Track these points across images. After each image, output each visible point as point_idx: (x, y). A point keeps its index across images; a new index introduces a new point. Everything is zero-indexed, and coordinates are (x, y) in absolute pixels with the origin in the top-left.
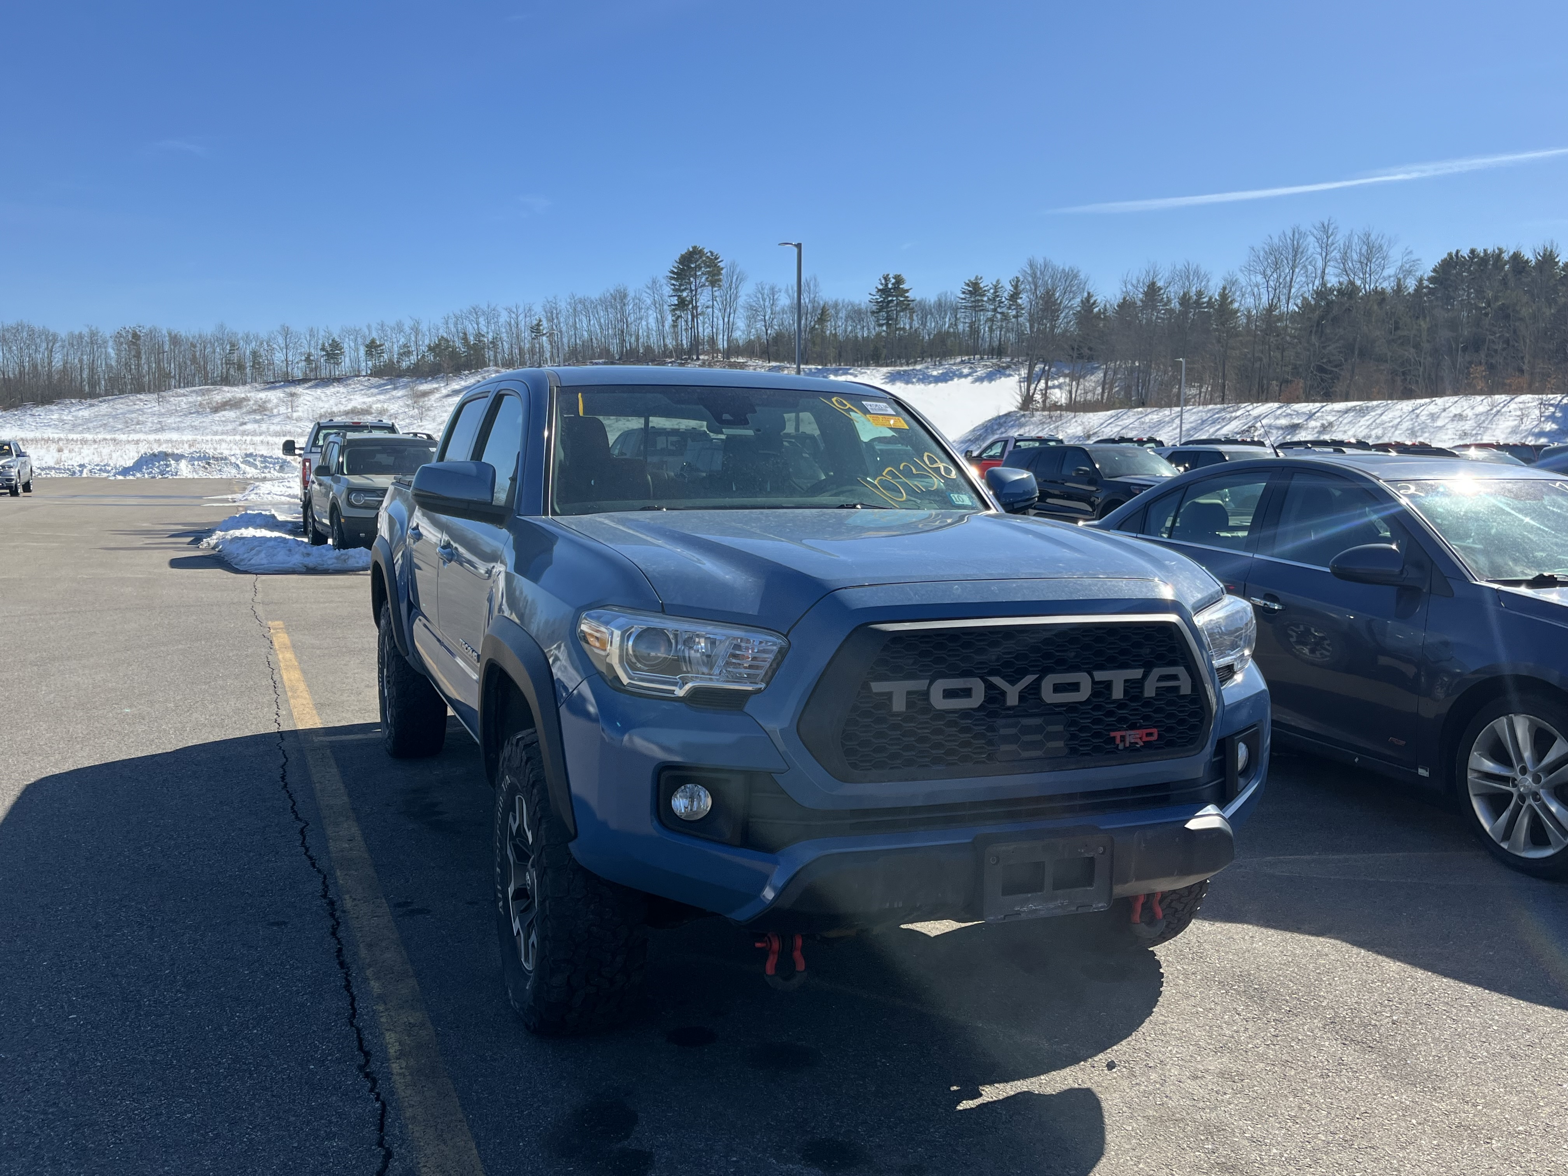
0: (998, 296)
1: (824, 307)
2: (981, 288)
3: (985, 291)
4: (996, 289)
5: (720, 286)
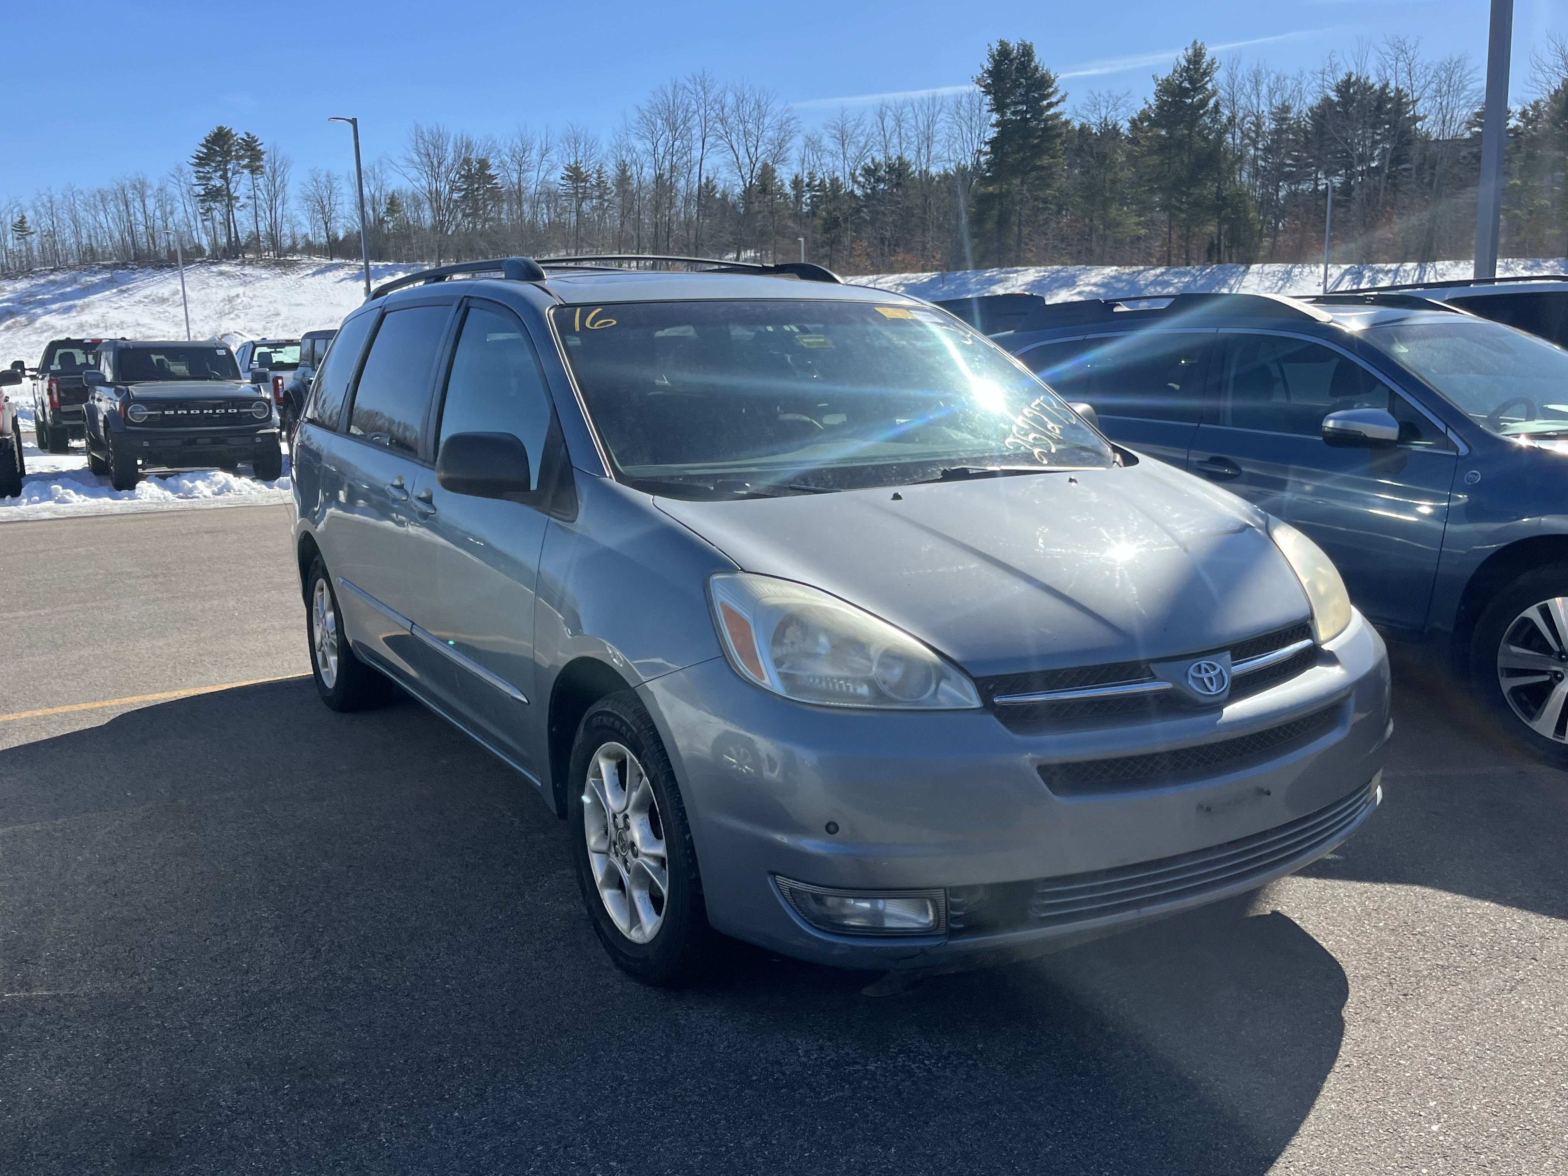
0: (602, 182)
1: (393, 195)
2: (582, 173)
3: (587, 176)
4: (599, 174)
5: (262, 173)
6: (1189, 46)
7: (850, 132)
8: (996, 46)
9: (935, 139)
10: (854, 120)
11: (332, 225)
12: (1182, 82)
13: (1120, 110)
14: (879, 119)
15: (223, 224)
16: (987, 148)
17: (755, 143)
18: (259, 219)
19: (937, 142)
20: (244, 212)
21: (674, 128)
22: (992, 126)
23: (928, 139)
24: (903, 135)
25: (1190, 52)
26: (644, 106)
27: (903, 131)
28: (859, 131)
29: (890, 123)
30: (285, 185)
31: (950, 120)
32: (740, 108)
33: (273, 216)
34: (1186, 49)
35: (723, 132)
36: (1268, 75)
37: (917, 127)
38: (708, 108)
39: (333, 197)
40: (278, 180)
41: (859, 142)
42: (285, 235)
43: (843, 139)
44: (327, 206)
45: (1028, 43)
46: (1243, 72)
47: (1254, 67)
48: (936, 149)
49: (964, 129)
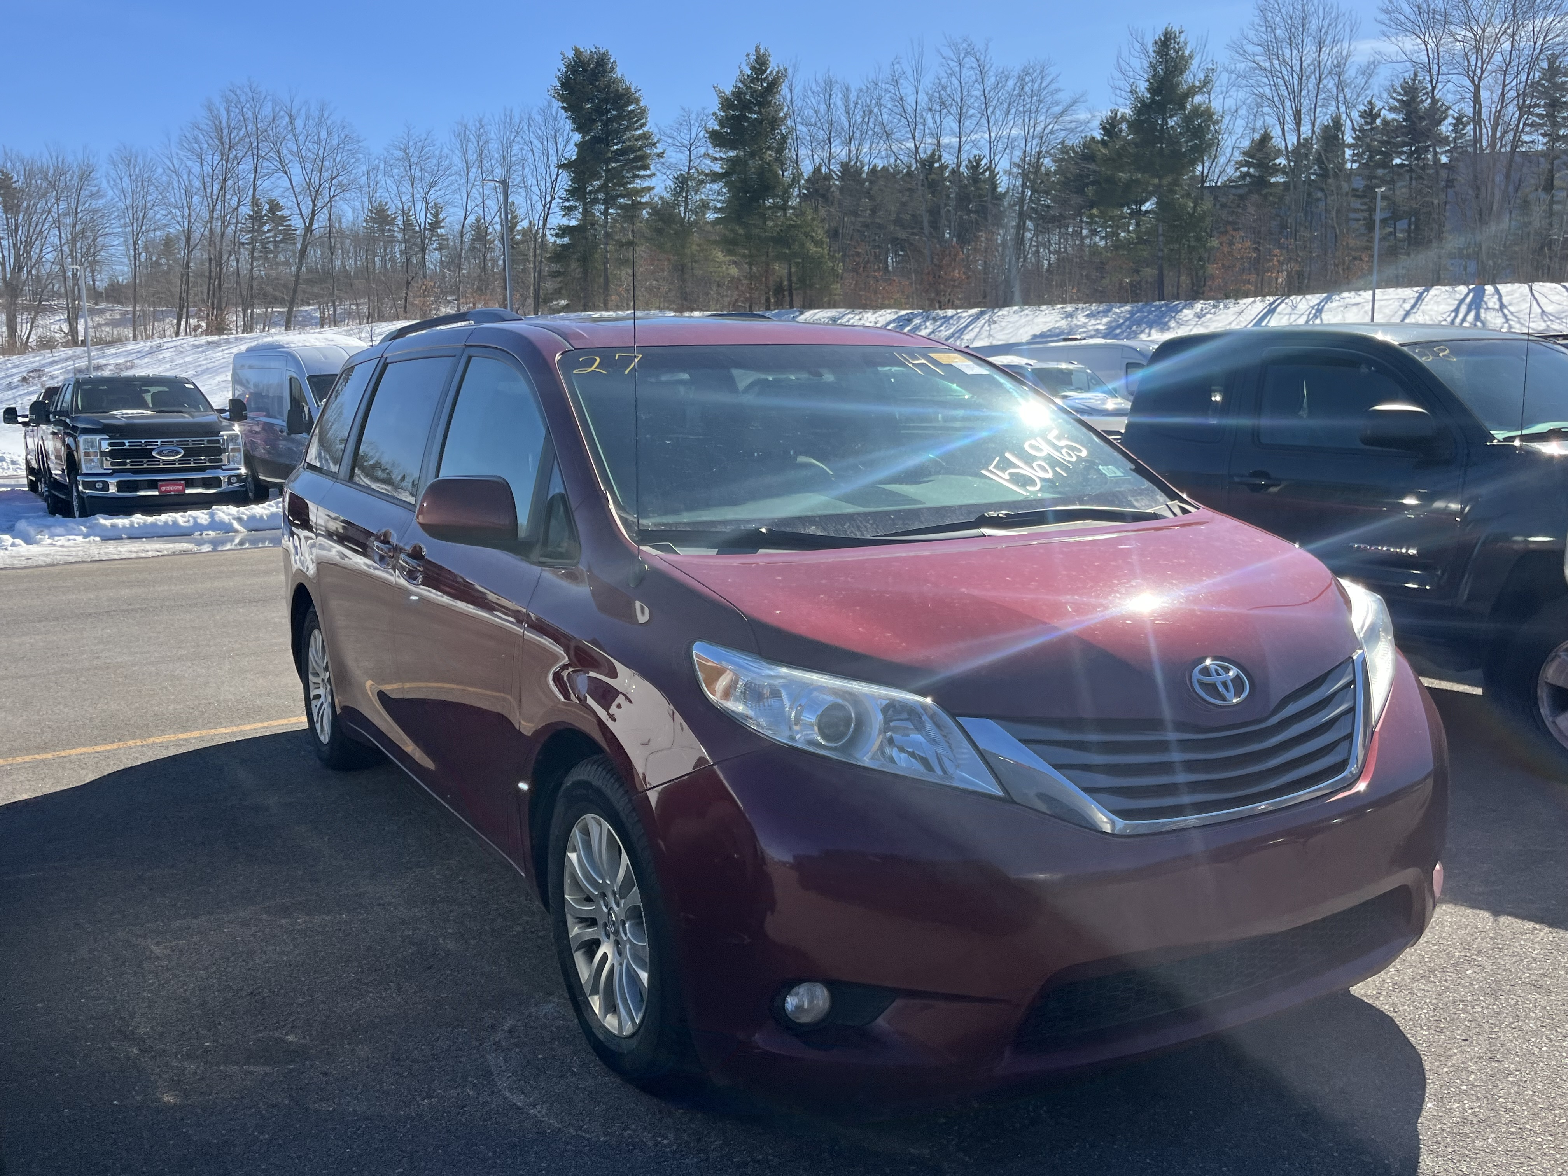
6: (752, 51)
8: (570, 54)
10: (421, 140)
22: (573, 146)
25: (753, 58)
34: (748, 55)
43: (410, 162)
45: (602, 50)
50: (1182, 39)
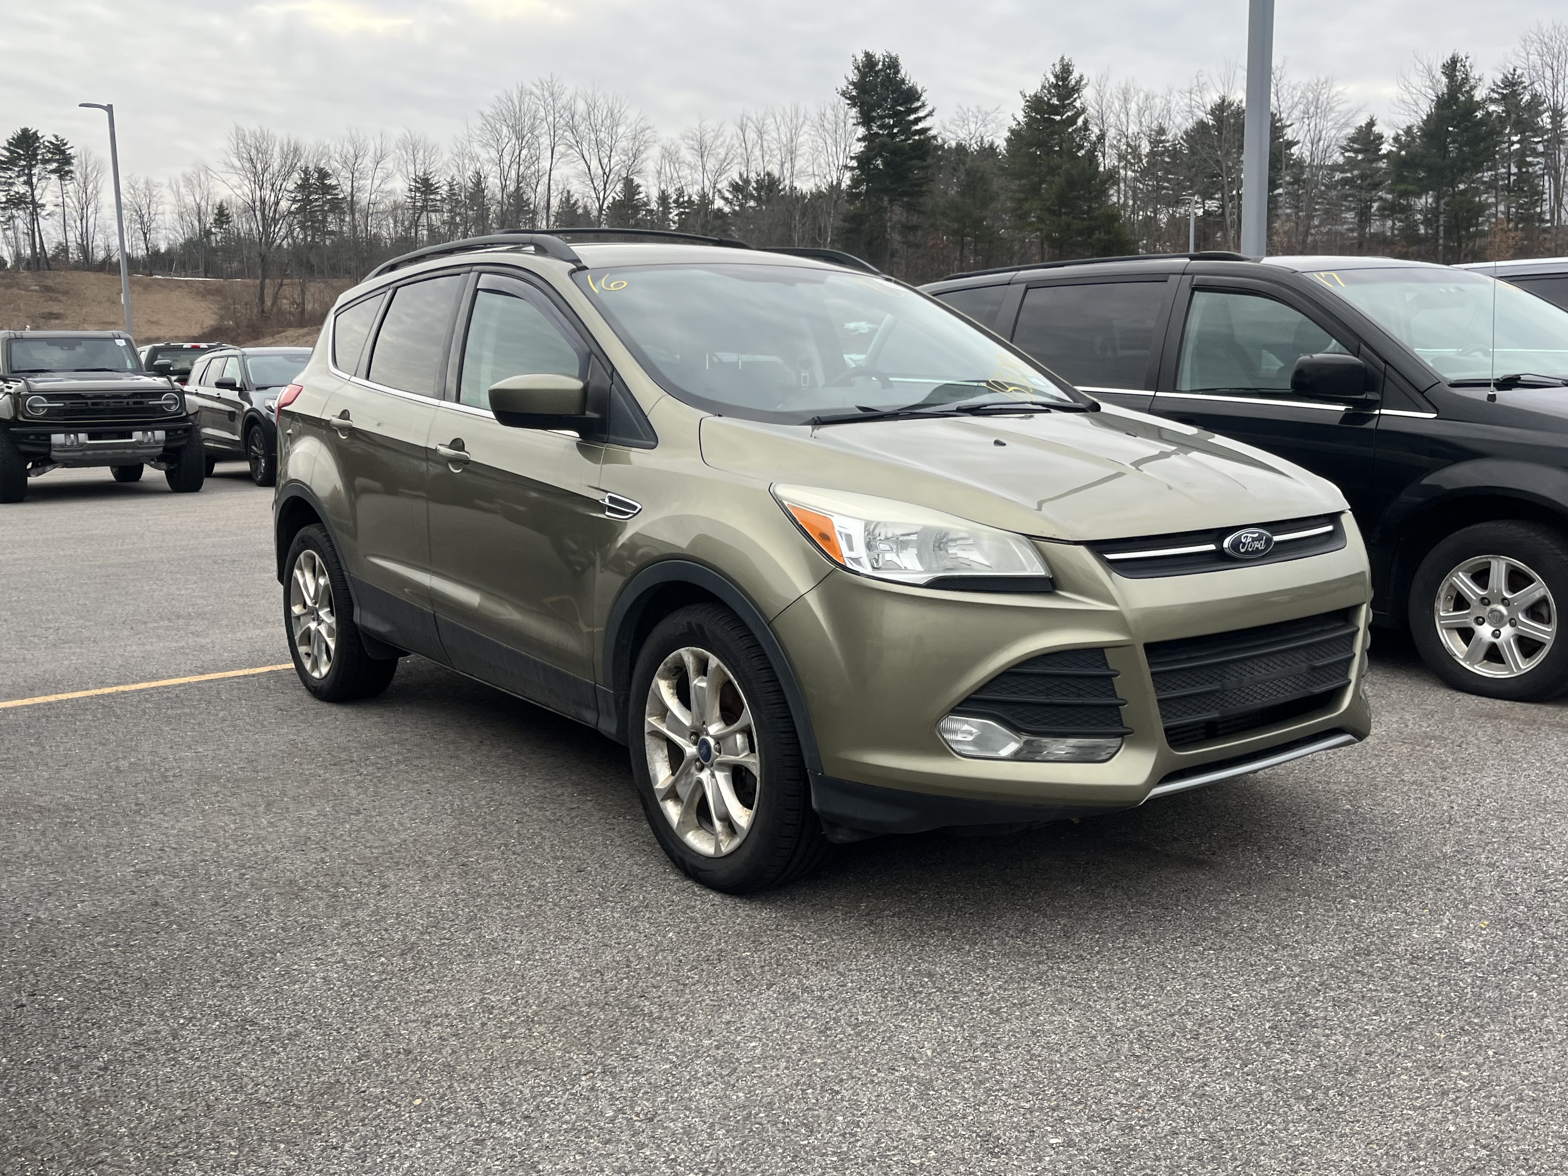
0: (454, 194)
1: (221, 206)
2: (432, 185)
3: (437, 188)
4: (451, 186)
5: (72, 178)
6: (1057, 61)
7: (709, 143)
8: (861, 57)
9: (798, 153)
10: (713, 131)
11: (152, 236)
12: (1049, 100)
13: (989, 126)
14: (739, 131)
15: (28, 234)
16: (854, 163)
17: (608, 153)
18: (68, 228)
19: (800, 155)
20: (50, 221)
21: (520, 137)
22: (859, 140)
23: (792, 153)
24: (765, 148)
25: (1058, 68)
26: (488, 111)
27: (765, 144)
28: (719, 143)
29: (751, 135)
30: (97, 192)
31: (813, 133)
32: (592, 117)
33: (84, 225)
34: (1054, 65)
35: (573, 141)
36: (1137, 92)
37: (779, 141)
38: (557, 115)
39: (153, 206)
40: (90, 188)
41: (718, 154)
42: (98, 246)
43: (702, 151)
44: (146, 216)
45: (893, 55)
46: (1112, 89)
47: (1123, 85)
48: (800, 163)
49: (829, 141)
50: (1467, 64)
